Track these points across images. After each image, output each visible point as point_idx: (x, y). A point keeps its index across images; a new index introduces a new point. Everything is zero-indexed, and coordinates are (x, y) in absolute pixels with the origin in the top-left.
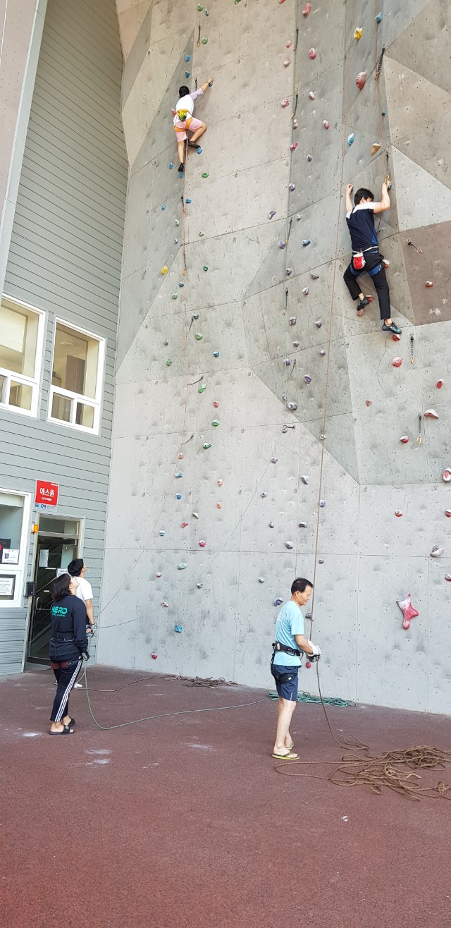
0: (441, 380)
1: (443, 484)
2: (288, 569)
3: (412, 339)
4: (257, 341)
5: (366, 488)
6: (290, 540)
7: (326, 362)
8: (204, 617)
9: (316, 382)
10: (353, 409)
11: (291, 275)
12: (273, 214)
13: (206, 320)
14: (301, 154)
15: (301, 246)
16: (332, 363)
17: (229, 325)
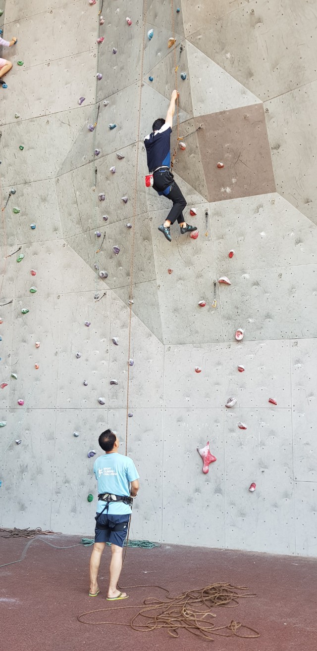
0: (232, 251)
1: (235, 343)
2: (100, 423)
3: (207, 214)
4: (70, 215)
5: (170, 347)
6: (102, 396)
7: (132, 234)
8: (22, 472)
9: (124, 252)
10: (157, 276)
11: (99, 155)
12: (83, 100)
13: (23, 195)
14: (107, 47)
15: (108, 129)
16: (138, 235)
17: (44, 200)
